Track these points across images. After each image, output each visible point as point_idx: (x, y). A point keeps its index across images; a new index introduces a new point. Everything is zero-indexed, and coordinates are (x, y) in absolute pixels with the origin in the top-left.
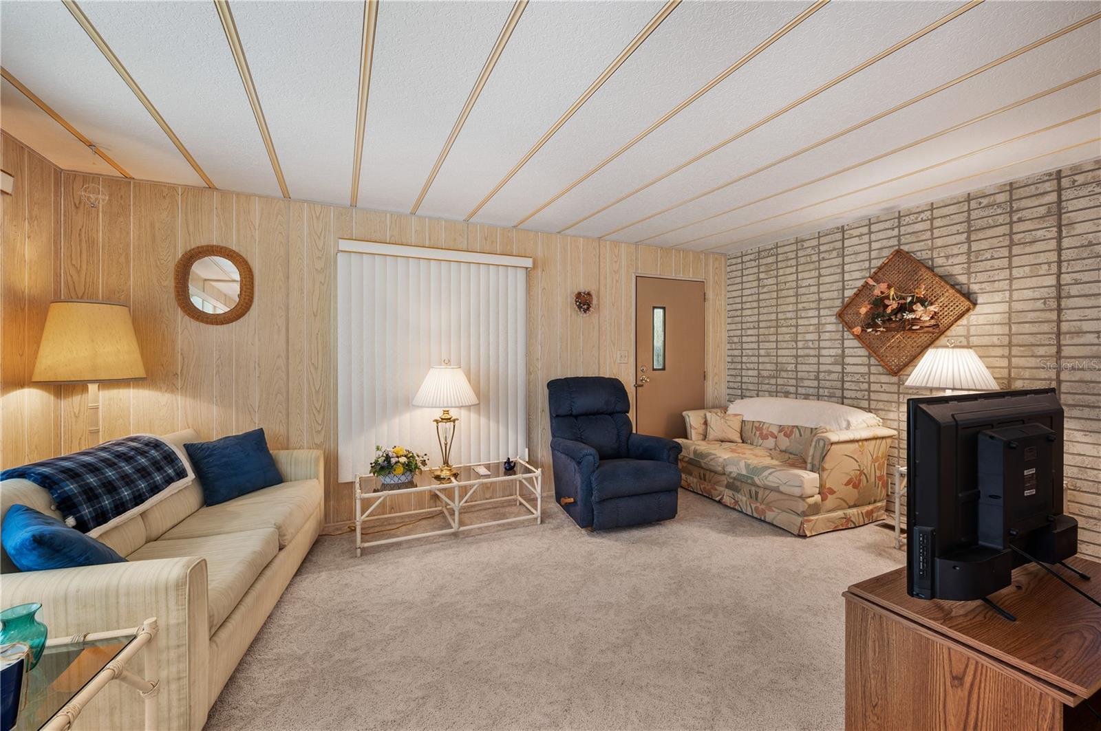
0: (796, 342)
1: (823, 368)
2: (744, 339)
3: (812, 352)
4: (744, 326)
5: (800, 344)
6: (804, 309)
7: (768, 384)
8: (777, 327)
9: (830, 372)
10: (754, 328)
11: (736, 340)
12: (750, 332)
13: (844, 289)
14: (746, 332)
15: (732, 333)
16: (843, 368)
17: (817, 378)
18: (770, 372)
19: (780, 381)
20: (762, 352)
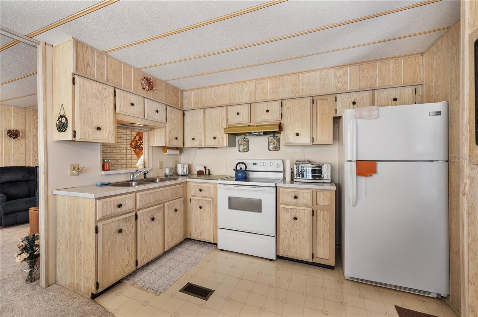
0: (121, 152)
1: (128, 161)
2: (107, 151)
3: (125, 156)
4: (107, 147)
5: (122, 153)
6: (123, 142)
7: (114, 167)
8: (116, 147)
9: (129, 162)
10: (110, 147)
11: (104, 151)
12: (108, 149)
13: (132, 137)
14: (107, 149)
15: (103, 149)
16: (132, 161)
17: (126, 164)
18: (115, 163)
19: (117, 166)
20: (112, 156)
